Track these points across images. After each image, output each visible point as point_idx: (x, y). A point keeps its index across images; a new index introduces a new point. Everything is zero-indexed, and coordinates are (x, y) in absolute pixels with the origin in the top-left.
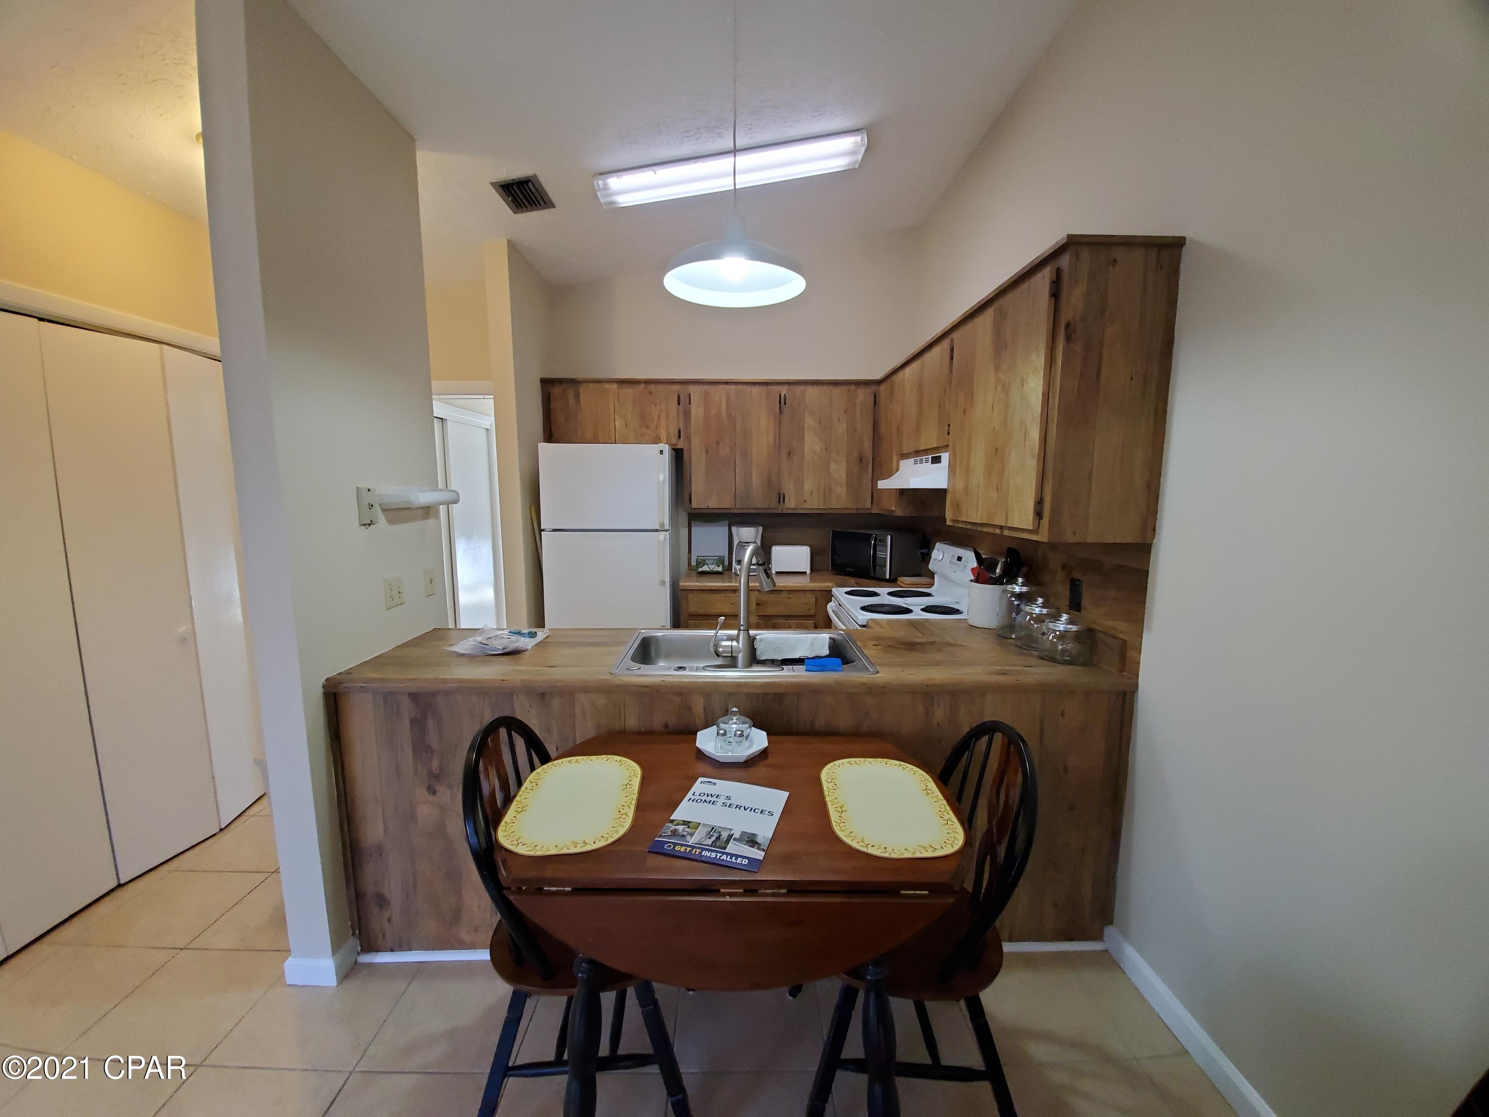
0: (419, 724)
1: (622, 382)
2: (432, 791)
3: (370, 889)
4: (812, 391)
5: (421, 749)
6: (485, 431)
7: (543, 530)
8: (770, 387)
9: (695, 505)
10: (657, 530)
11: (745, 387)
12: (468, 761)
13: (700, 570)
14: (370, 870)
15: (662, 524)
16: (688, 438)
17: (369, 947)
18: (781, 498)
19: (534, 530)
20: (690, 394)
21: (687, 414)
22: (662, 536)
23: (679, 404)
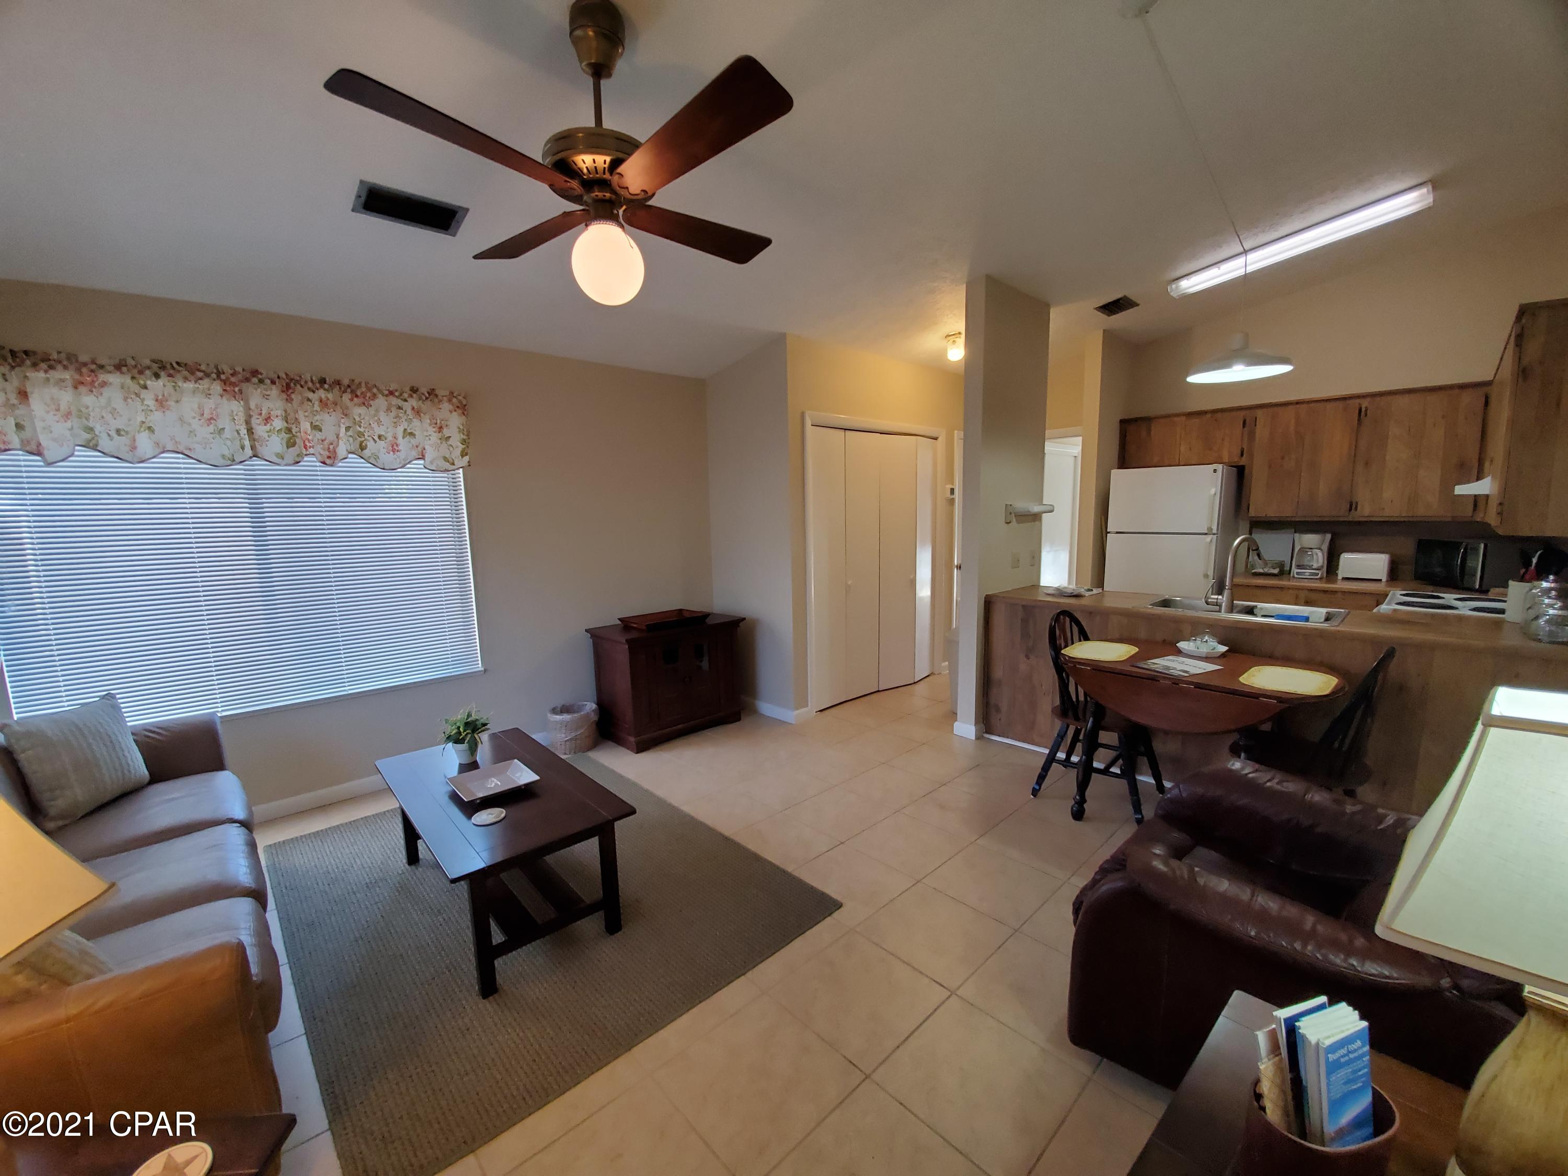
0: (1025, 621)
1: (1190, 415)
2: (1027, 657)
3: (993, 701)
4: (1404, 401)
5: (1025, 635)
6: (1073, 458)
7: (1109, 533)
8: (1348, 402)
9: (1252, 513)
10: (1206, 534)
11: (1319, 404)
12: (1051, 625)
13: (1253, 571)
14: (994, 691)
15: (1210, 529)
16: (1251, 456)
17: (989, 731)
18: (1352, 506)
19: (1102, 529)
20: (1256, 418)
21: (1252, 435)
22: (1208, 538)
23: (1244, 427)
